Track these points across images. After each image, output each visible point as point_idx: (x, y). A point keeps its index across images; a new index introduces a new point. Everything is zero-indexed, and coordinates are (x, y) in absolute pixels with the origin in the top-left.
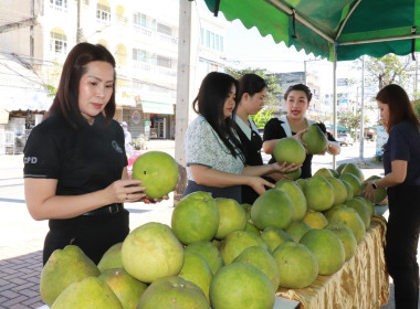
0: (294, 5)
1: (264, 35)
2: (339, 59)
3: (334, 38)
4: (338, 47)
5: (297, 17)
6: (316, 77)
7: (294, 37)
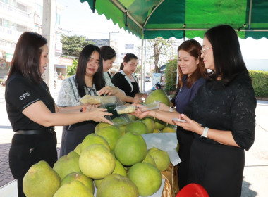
0: (127, 7)
1: (108, 19)
2: (145, 38)
3: (143, 26)
4: (144, 31)
5: (128, 14)
6: (116, 43)
7: (126, 25)
